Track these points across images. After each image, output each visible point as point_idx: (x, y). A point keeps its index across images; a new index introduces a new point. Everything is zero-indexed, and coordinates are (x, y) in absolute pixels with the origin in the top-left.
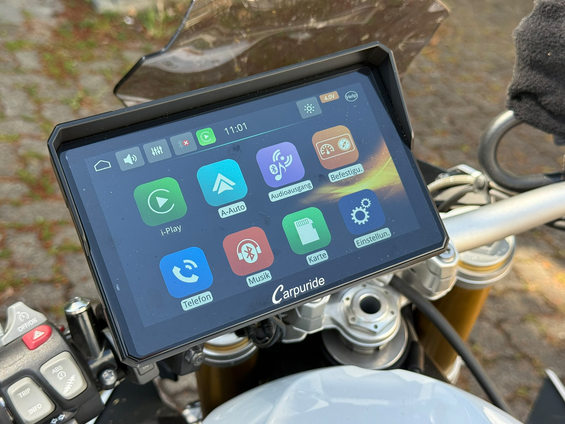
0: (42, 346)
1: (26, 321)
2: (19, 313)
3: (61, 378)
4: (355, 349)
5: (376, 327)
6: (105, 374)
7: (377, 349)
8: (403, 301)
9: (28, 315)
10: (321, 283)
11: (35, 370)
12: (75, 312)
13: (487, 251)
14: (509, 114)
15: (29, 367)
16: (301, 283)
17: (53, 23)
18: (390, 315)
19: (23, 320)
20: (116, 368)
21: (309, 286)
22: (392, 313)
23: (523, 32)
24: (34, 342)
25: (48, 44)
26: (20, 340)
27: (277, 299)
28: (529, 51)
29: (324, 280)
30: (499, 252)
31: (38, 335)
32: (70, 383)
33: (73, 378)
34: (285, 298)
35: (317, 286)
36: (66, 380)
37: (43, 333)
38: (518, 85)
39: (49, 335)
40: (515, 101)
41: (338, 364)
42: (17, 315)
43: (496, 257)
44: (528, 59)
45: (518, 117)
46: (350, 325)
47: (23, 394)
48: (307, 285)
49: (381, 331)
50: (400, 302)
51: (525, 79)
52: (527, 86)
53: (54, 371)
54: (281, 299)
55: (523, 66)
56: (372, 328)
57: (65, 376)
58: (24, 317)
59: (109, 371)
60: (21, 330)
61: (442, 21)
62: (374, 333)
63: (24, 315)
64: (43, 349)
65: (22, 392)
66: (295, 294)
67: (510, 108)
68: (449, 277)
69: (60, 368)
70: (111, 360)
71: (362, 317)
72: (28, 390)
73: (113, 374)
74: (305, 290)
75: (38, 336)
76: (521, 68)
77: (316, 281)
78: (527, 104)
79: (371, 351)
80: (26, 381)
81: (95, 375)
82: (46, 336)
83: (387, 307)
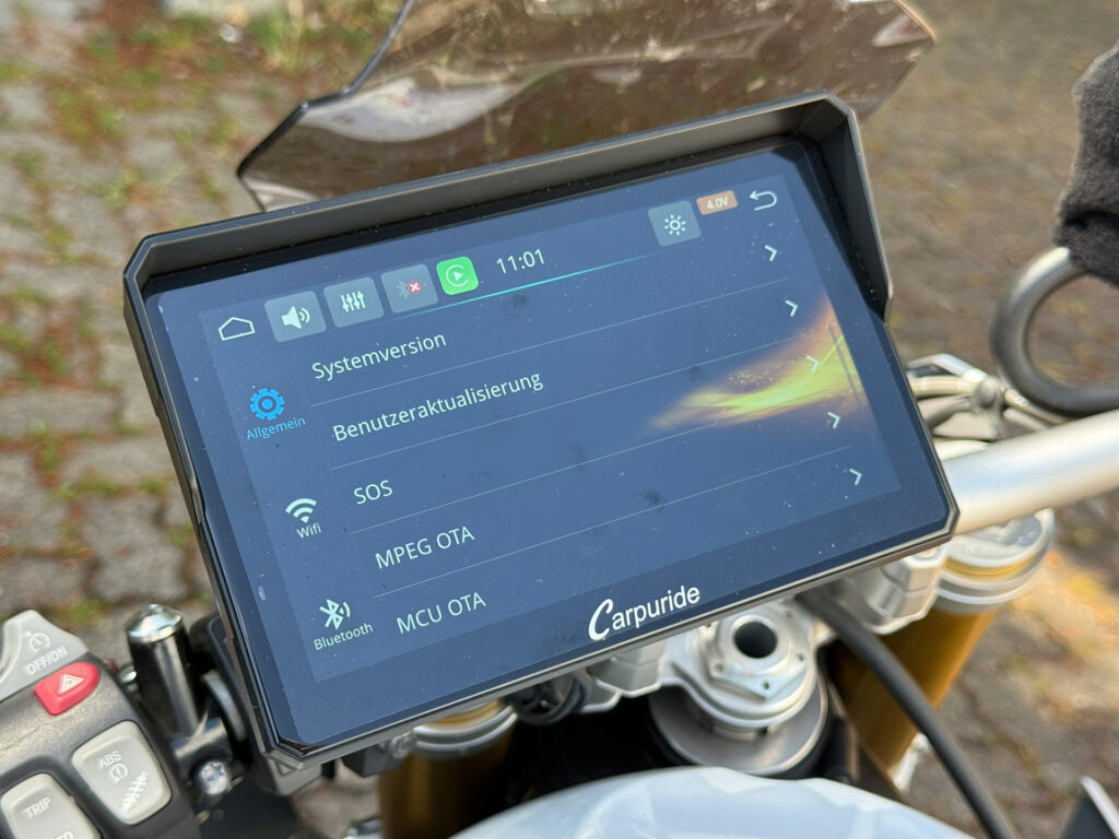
0: (78, 707)
1: (43, 652)
2: (28, 634)
3: (117, 779)
4: (717, 729)
5: (767, 686)
6: (207, 771)
7: (763, 732)
8: (822, 634)
9: (47, 639)
10: (693, 598)
11: (61, 759)
12: (149, 636)
13: (996, 536)
14: (1060, 255)
15: (49, 753)
16: (650, 597)
17: (78, 31)
18: (797, 661)
19: (37, 650)
20: (230, 759)
21: (667, 603)
22: (801, 658)
23: (1098, 87)
24: (60, 699)
25: (65, 73)
26: (28, 692)
27: (599, 630)
28: (1109, 125)
29: (697, 592)
30: (1020, 539)
31: (69, 683)
32: (136, 789)
33: (141, 780)
34: (615, 628)
35: (684, 604)
36: (127, 782)
37: (81, 680)
38: (1082, 196)
39: (93, 684)
40: (1072, 230)
41: (684, 762)
42: (25, 640)
43: (1013, 549)
44: (1107, 143)
45: (1079, 262)
46: (711, 680)
47: (35, 810)
48: (663, 601)
49: (778, 695)
50: (815, 633)
51: (1097, 184)
52: (1102, 200)
53: (102, 764)
54: (607, 630)
55: (1094, 156)
56: (758, 689)
57: (126, 773)
58: (40, 643)
59: (216, 764)
60: (33, 671)
61: (918, 57)
62: (761, 699)
63: (39, 638)
64: (79, 715)
65: (33, 806)
66: (637, 620)
67: (1062, 243)
68: (923, 588)
69: (115, 756)
70: (220, 741)
71: (738, 662)
72: (45, 803)
73: (223, 771)
74: (658, 613)
75: (69, 687)
76: (1089, 159)
77: (682, 594)
78: (1099, 235)
79: (751, 736)
80: (41, 782)
81: (184, 773)
82: (86, 688)
83: (790, 646)
